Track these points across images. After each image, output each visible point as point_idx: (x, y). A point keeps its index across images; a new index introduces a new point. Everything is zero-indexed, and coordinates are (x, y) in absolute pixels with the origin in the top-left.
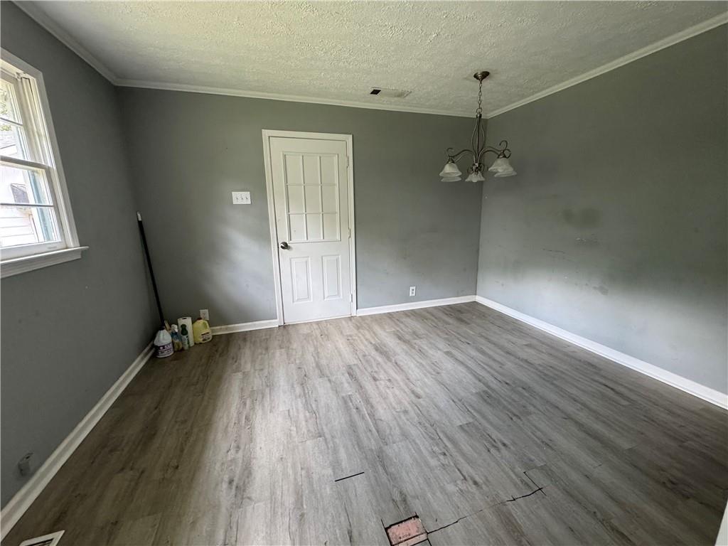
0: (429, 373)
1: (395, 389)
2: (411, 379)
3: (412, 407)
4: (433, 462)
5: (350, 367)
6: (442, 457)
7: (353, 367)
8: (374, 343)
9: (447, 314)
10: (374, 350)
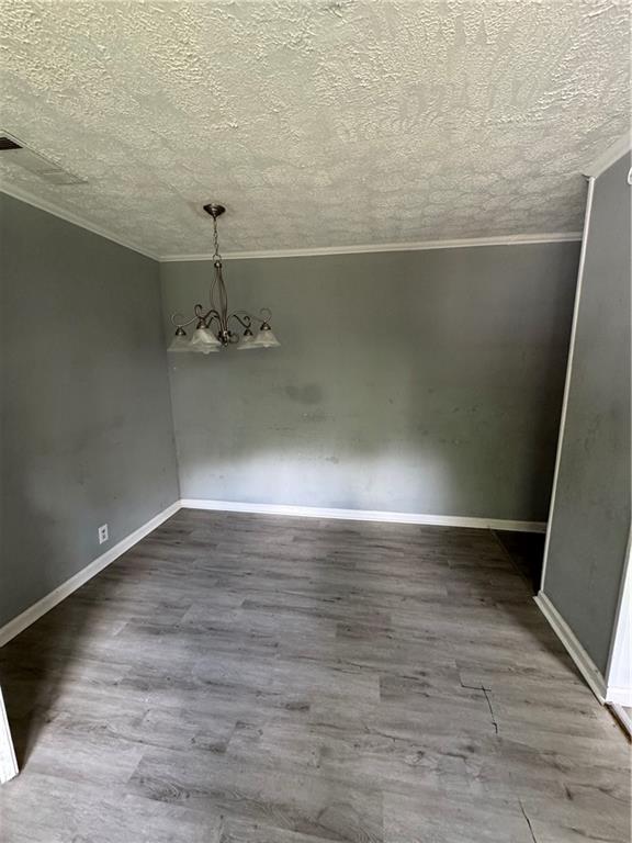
0: (267, 654)
1: (265, 729)
2: (260, 688)
3: (319, 733)
4: (431, 781)
5: (139, 781)
6: (425, 762)
7: (145, 772)
8: (118, 679)
9: (172, 545)
10: (140, 693)
